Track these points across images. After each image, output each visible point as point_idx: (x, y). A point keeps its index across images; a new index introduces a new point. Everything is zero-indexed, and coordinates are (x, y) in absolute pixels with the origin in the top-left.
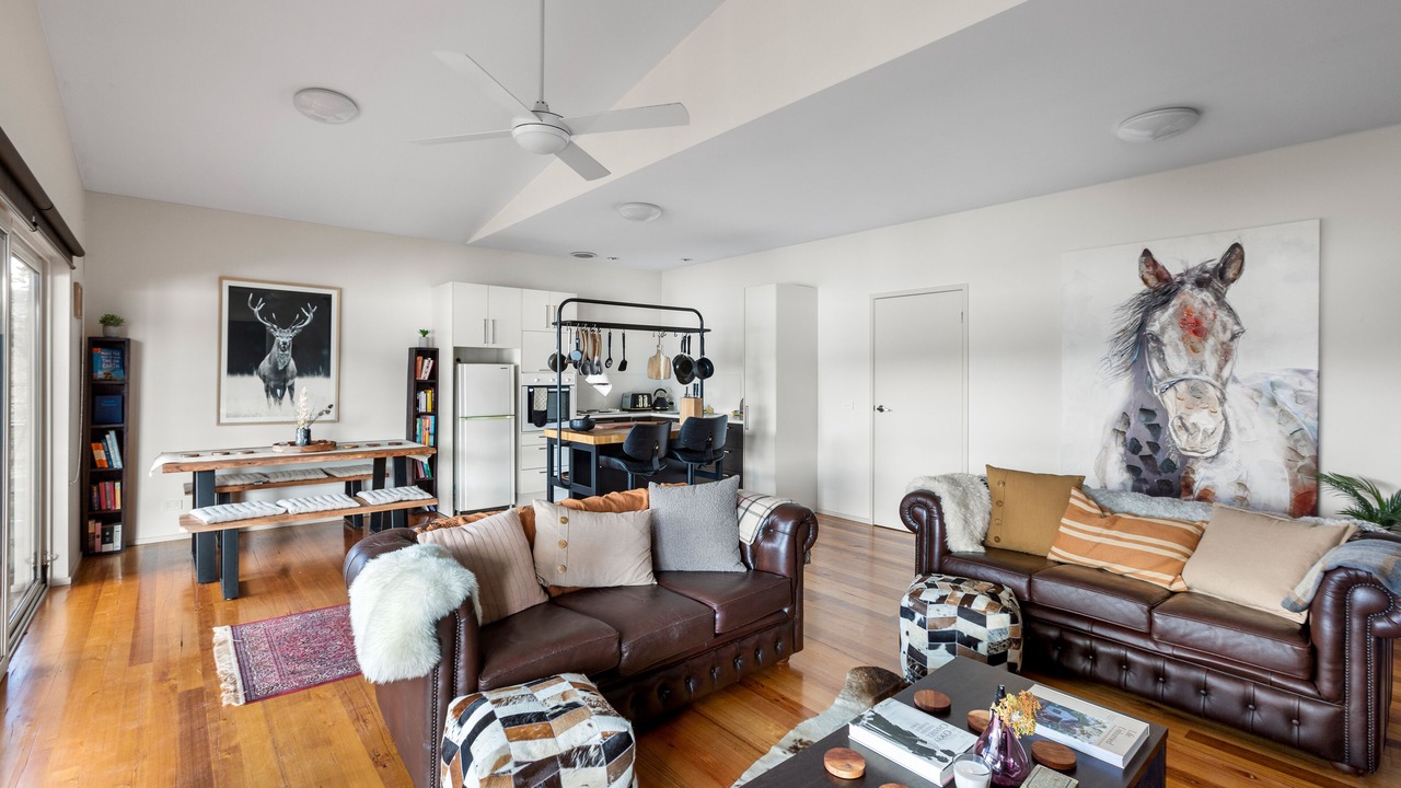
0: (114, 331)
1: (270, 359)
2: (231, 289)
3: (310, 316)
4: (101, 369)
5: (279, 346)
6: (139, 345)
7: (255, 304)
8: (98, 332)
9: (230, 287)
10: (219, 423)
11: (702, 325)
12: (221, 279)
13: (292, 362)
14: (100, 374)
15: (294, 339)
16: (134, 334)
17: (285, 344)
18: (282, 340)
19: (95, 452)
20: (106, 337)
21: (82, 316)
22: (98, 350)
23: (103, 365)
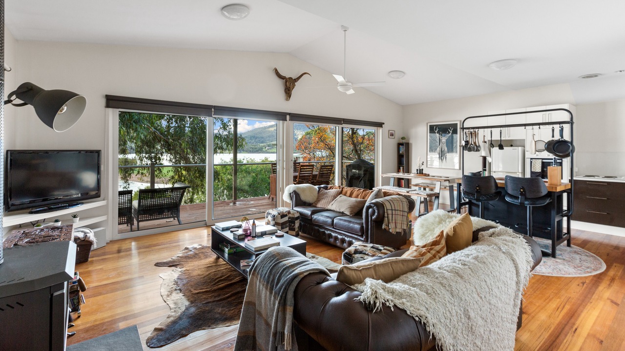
0: (404, 141)
1: (440, 147)
2: (430, 125)
3: (451, 132)
5: (442, 143)
6: (411, 144)
8: (401, 141)
10: (427, 167)
12: (427, 123)
13: (446, 148)
14: (401, 152)
15: (446, 140)
16: (411, 142)
18: (443, 141)
19: (400, 171)
21: (394, 138)
22: (400, 146)
23: (402, 150)
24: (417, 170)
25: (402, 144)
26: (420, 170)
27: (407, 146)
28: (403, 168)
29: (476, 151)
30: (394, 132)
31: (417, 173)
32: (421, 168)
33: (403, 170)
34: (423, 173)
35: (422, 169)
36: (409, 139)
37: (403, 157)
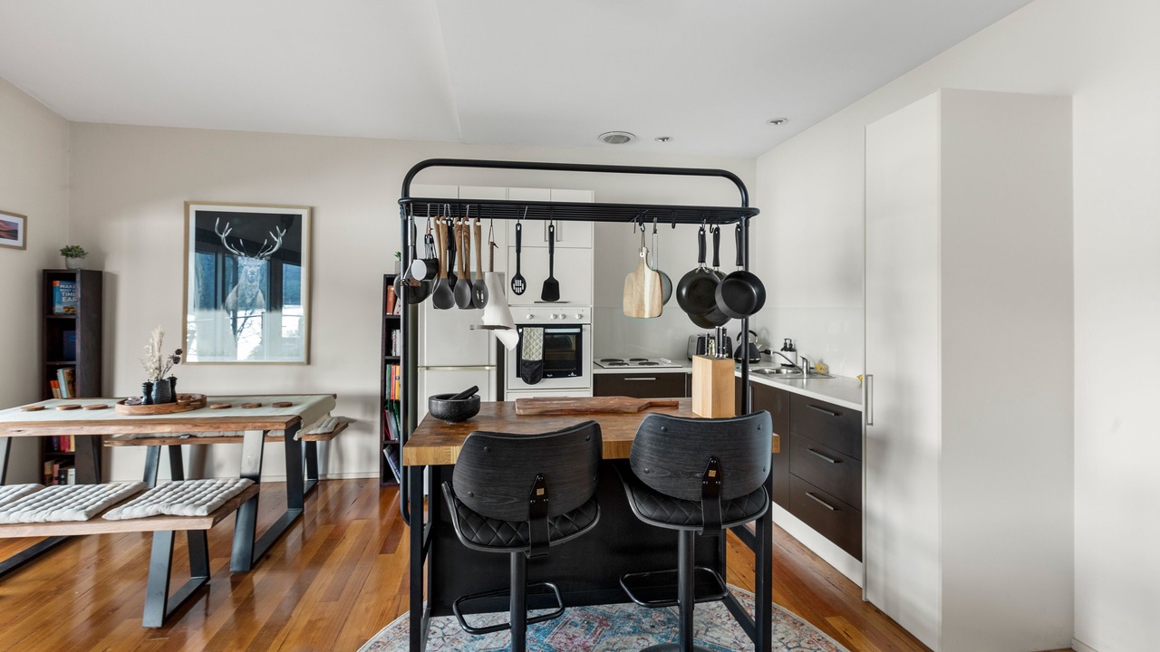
0: (75, 263)
1: (237, 291)
2: (198, 214)
3: (279, 241)
4: (60, 303)
5: (246, 276)
6: (114, 277)
7: (221, 230)
8: (62, 264)
9: (197, 212)
11: (746, 202)
12: (187, 206)
13: (260, 295)
14: (59, 308)
15: (263, 268)
16: (110, 267)
17: (253, 273)
18: (250, 270)
19: (54, 389)
20: (69, 270)
21: (24, 247)
22: (57, 283)
23: (68, 297)
24: (148, 387)
25: (68, 276)
26: (161, 383)
27: (95, 285)
28: (73, 374)
29: (472, 305)
30: (20, 221)
31: (149, 402)
32: (165, 377)
33: (72, 383)
34: (173, 398)
35: (173, 380)
36: (102, 256)
37: (74, 328)
